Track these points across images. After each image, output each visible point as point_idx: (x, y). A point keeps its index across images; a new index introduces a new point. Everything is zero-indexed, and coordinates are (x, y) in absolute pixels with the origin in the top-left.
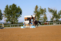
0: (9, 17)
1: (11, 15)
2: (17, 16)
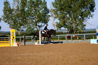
0: (64, 18)
1: (69, 12)
2: (84, 16)
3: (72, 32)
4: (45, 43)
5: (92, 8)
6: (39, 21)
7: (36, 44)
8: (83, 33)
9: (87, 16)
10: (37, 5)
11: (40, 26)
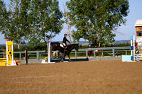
0: (83, 24)
1: (90, 17)
2: (112, 21)
3: (95, 44)
4: (56, 61)
5: (124, 10)
6: (47, 29)
7: (43, 62)
8: (112, 46)
9: (116, 22)
10: (44, 6)
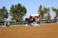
0: (14, 16)
1: (16, 14)
2: (22, 15)
3: (18, 21)
4: (7, 26)
6: (4, 17)
7: (4, 26)
8: (22, 22)
10: (3, 11)
11: (5, 20)
